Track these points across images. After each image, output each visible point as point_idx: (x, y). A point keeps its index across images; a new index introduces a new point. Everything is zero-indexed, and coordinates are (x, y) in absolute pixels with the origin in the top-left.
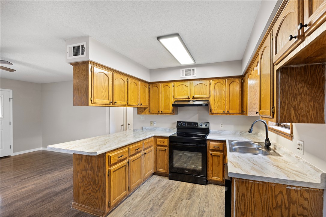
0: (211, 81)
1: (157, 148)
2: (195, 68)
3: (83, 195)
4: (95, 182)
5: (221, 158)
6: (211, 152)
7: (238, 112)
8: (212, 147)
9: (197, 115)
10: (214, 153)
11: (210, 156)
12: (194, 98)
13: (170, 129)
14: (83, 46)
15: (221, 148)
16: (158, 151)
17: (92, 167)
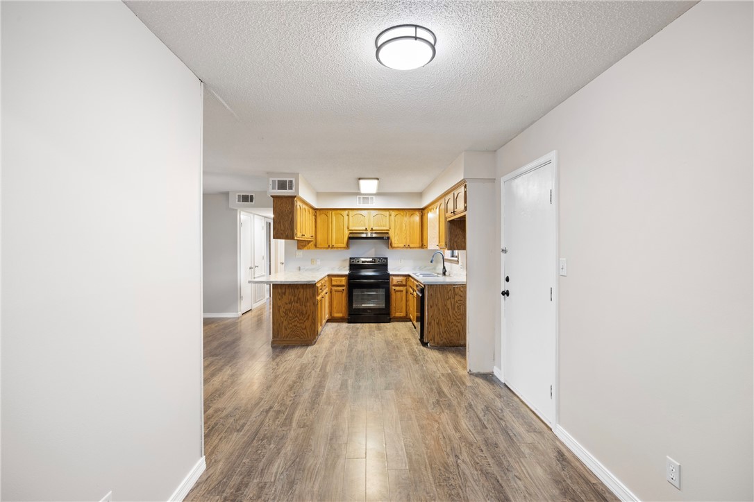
0: (391, 211)
1: (331, 289)
2: (374, 197)
3: (286, 329)
4: (302, 313)
5: (404, 292)
6: (394, 288)
7: (418, 245)
8: (395, 283)
9: (373, 250)
10: (397, 288)
11: (393, 292)
12: (372, 230)
14: (291, 182)
15: (404, 283)
16: (333, 292)
17: (299, 299)
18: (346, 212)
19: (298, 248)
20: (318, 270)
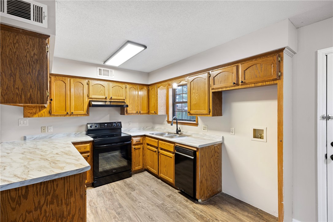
0: (127, 85)
2: (113, 70)
5: (141, 149)
6: (134, 147)
7: (146, 112)
8: (135, 142)
9: (109, 116)
10: (136, 147)
11: (133, 150)
12: (111, 99)
13: (76, 134)
14: (39, 9)
15: (141, 142)
17: (55, 197)
18: (86, 81)
19: (25, 116)
20: (50, 138)
